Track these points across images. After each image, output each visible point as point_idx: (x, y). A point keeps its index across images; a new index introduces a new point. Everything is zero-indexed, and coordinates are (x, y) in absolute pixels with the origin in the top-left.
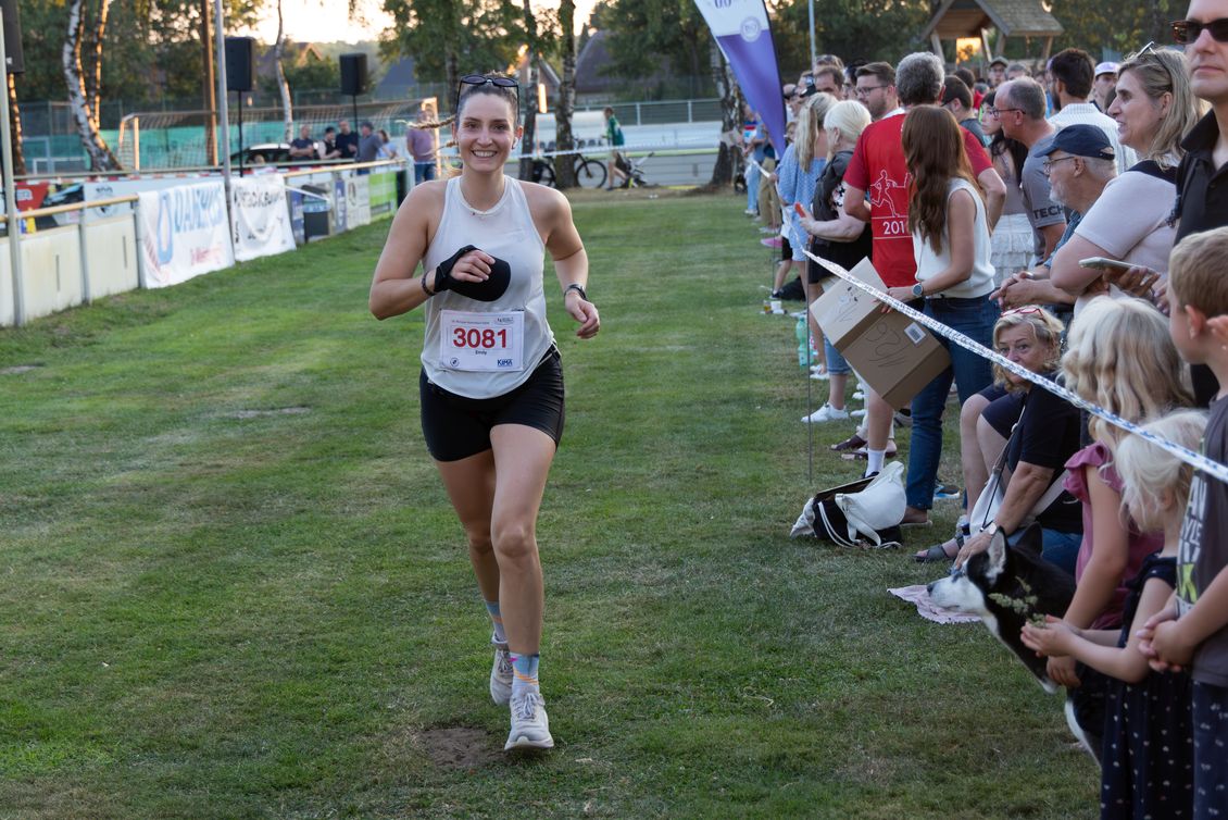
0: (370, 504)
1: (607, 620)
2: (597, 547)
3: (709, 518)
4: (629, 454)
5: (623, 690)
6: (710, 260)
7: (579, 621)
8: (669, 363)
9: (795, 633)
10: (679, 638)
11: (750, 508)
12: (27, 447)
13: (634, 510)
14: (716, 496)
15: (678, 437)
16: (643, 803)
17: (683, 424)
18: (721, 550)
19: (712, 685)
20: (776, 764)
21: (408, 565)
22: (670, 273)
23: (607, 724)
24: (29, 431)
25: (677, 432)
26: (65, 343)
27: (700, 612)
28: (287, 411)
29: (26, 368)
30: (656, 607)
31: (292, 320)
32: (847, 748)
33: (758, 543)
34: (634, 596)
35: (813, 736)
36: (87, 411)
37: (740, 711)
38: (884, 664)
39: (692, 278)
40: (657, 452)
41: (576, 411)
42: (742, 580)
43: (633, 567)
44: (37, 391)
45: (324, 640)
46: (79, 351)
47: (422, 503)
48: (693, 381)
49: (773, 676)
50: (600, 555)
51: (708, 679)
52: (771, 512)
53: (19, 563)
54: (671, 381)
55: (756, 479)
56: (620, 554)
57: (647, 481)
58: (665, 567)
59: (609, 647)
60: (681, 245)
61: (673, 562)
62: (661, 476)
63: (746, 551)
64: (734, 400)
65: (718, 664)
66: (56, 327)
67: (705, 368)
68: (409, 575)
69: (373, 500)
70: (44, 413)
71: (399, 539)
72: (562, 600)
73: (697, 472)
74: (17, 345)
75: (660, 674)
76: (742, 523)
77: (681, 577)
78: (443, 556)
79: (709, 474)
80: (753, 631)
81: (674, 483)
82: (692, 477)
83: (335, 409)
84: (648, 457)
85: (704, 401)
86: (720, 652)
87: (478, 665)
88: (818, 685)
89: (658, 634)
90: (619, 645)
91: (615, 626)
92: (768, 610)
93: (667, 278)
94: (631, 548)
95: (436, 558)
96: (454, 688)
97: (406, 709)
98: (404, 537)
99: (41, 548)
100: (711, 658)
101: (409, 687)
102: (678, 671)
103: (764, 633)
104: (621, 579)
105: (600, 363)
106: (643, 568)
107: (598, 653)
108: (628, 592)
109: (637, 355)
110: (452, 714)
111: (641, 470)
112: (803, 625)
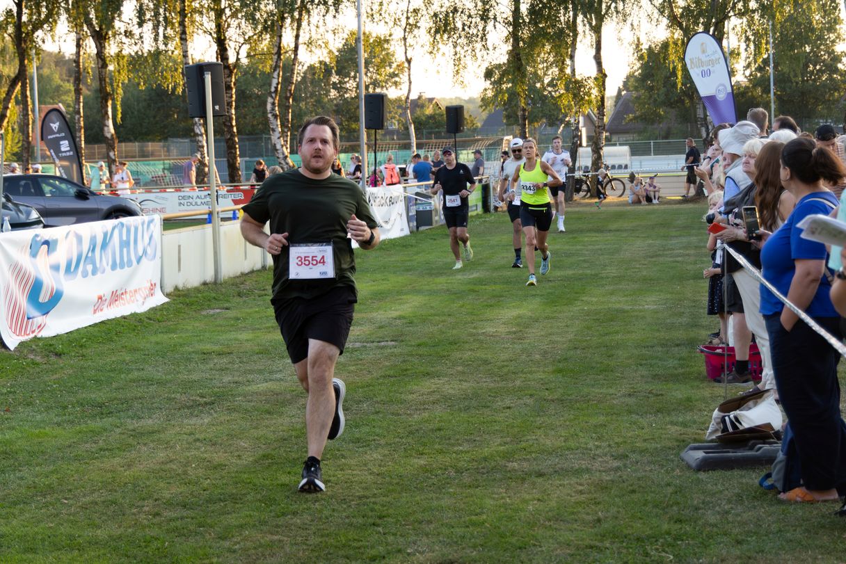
0: (424, 409)
1: (568, 495)
2: (572, 444)
3: (652, 426)
4: (605, 380)
5: (570, 546)
6: (686, 248)
7: (549, 494)
8: (643, 317)
9: (697, 509)
10: (616, 509)
11: (681, 420)
12: (207, 363)
13: (601, 419)
14: (659, 411)
15: (640, 368)
17: (646, 360)
18: (656, 448)
19: (631, 544)
21: (441, 452)
22: (657, 256)
24: (210, 353)
25: (641, 365)
26: (247, 295)
27: (633, 491)
28: (383, 344)
29: (218, 311)
30: (603, 487)
31: (398, 282)
33: (682, 444)
34: (590, 479)
36: (251, 340)
38: (755, 533)
39: (672, 259)
40: (625, 378)
41: (575, 348)
42: (667, 470)
43: (594, 458)
44: (221, 326)
45: (374, 503)
46: (254, 300)
47: (460, 410)
48: (658, 330)
49: (675, 539)
50: (572, 449)
51: (630, 539)
52: (695, 422)
53: (185, 442)
54: (644, 330)
55: (689, 399)
56: (586, 449)
57: (614, 399)
58: (615, 459)
59: (566, 514)
60: (667, 236)
61: (621, 455)
62: (625, 396)
63: (673, 449)
64: (684, 344)
65: (639, 528)
66: (243, 284)
67: (668, 321)
68: (440, 457)
69: (427, 407)
70: (222, 341)
71: (438, 434)
72: (540, 480)
73: (649, 393)
74: (214, 295)
75: (596, 535)
76: (674, 430)
77: (625, 466)
78: (465, 447)
79: (657, 395)
80: (667, 506)
81: (631, 401)
82: (645, 396)
83: (413, 344)
84: (617, 382)
85: (663, 344)
86: (641, 521)
87: (474, 524)
88: (706, 547)
89: (601, 506)
90: (573, 513)
91: (573, 500)
92: (680, 492)
93: (653, 259)
94: (594, 445)
95: (461, 448)
96: (455, 540)
97: (419, 552)
98: (442, 432)
99: (201, 432)
100: (634, 525)
101: (425, 538)
102: (609, 533)
103: (675, 508)
104: (584, 466)
105: (598, 317)
106: (600, 459)
107: (557, 518)
108: (587, 476)
109: (623, 311)
110: (450, 557)
111: (611, 391)
112: (703, 503)
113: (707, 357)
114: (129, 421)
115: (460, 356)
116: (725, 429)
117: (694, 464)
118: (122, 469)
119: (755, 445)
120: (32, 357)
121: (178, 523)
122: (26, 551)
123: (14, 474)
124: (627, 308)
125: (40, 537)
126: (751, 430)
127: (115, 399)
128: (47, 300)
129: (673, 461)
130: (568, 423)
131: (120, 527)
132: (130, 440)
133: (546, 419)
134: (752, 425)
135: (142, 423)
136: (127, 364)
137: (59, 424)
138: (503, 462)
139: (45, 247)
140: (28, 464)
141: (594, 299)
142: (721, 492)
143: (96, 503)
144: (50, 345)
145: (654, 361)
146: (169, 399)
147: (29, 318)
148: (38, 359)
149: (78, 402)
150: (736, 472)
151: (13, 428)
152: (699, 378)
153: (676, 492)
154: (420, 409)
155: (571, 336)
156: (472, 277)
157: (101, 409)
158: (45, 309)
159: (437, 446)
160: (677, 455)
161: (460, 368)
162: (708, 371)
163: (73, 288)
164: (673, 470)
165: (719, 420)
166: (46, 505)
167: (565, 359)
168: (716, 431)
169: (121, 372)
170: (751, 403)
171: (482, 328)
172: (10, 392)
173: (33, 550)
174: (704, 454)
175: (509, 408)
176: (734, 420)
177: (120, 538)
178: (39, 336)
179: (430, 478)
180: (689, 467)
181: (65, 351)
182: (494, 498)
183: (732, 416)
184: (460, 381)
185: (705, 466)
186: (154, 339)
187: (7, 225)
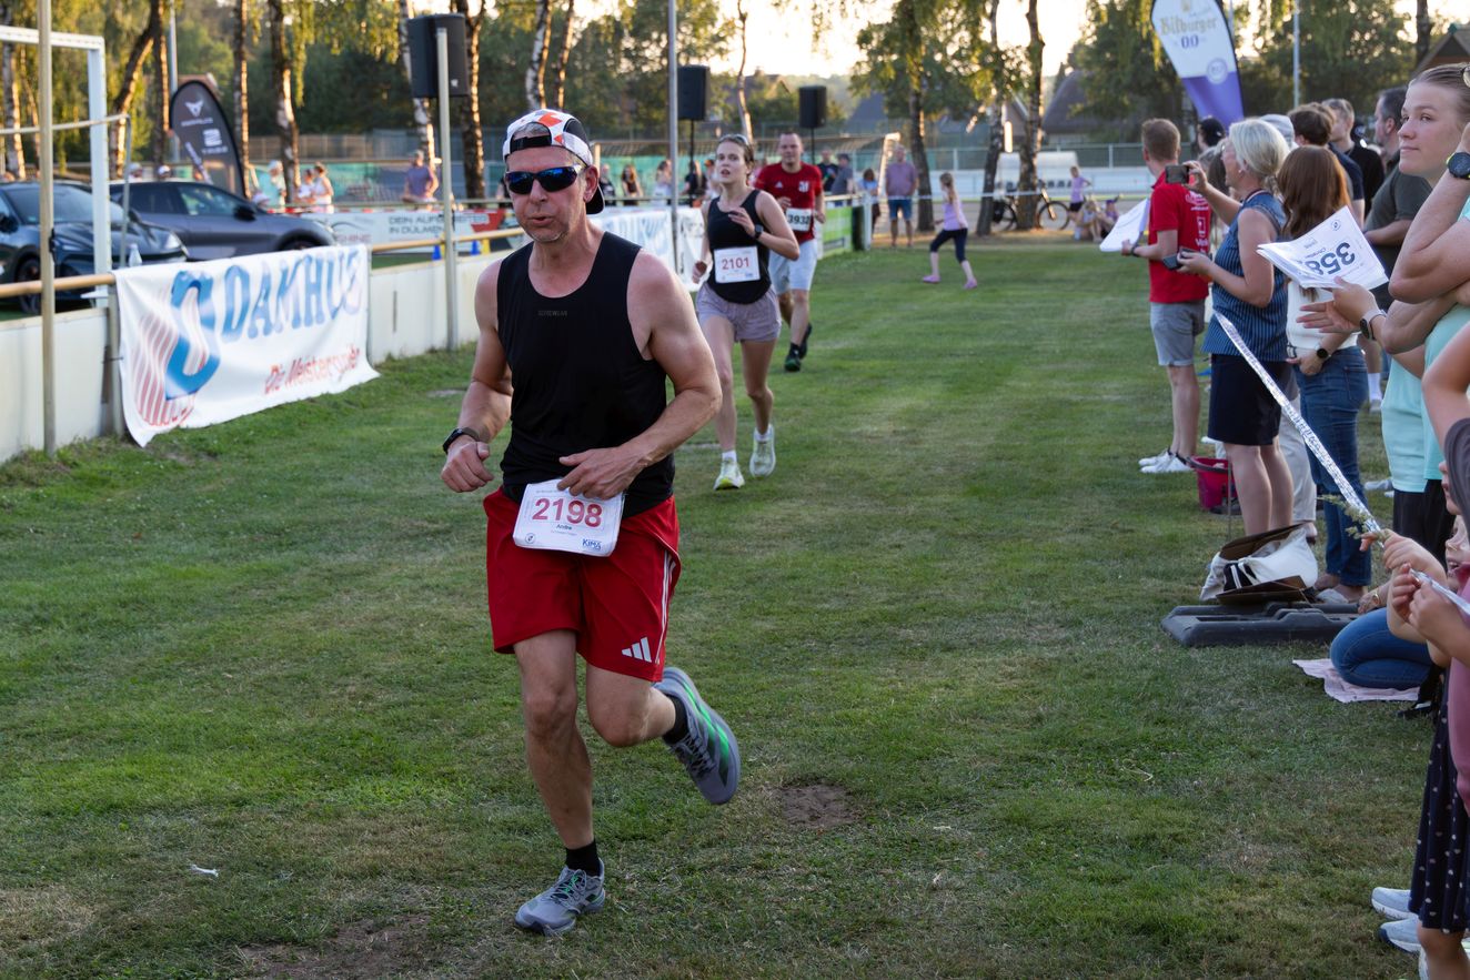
0: (769, 546)
1: (991, 679)
2: (996, 602)
3: (1117, 577)
4: (1044, 506)
5: (996, 756)
7: (962, 678)
8: (1101, 413)
9: (1188, 704)
10: (1064, 702)
11: (1161, 568)
13: (1040, 566)
14: (1128, 555)
15: (1098, 490)
16: (996, 877)
17: (1107, 477)
18: (1124, 612)
19: (1089, 755)
20: (1145, 844)
21: (796, 611)
22: (1120, 320)
23: (971, 790)
25: (1099, 485)
27: (1091, 676)
28: (704, 446)
29: (453, 392)
30: (1044, 669)
32: (1222, 831)
33: (1163, 605)
34: (1025, 656)
35: (1189, 817)
37: (1113, 785)
38: (1277, 742)
40: (1074, 505)
41: (998, 458)
42: (1141, 646)
43: (1029, 625)
47: (824, 548)
49: (1157, 748)
50: (997, 611)
51: (1087, 748)
52: (1183, 573)
53: (407, 590)
54: (1101, 432)
55: (1172, 538)
56: (1018, 610)
57: (1058, 536)
58: (1062, 627)
59: (988, 709)
61: (1071, 621)
63: (1151, 613)
65: (1100, 731)
67: (1139, 419)
68: (796, 621)
69: (773, 542)
71: (791, 584)
72: (948, 656)
73: (1112, 528)
74: (447, 369)
75: (1036, 740)
76: (1152, 585)
77: (1078, 638)
78: (833, 604)
79: (1124, 531)
80: (1143, 699)
81: (1086, 539)
82: (1106, 533)
84: (1064, 510)
86: (1104, 721)
87: (849, 721)
88: (1203, 762)
89: (1042, 697)
90: (1000, 707)
91: (998, 686)
92: (1163, 678)
93: (1114, 326)
94: (1030, 605)
95: (827, 606)
96: (821, 744)
97: (767, 762)
98: (797, 582)
99: (432, 576)
100: (1092, 726)
101: (775, 740)
102: (1057, 738)
103: (1154, 702)
104: (1014, 637)
105: (1031, 411)
106: (1039, 627)
107: (975, 715)
108: (1020, 651)
109: (1070, 403)
110: (814, 770)
111: (1054, 524)
112: (1198, 695)
113: (1200, 474)
114: (322, 556)
115: (822, 467)
116: (1230, 584)
117: (1182, 636)
118: (313, 628)
119: (1275, 609)
120: (174, 457)
121: (401, 712)
122: (172, 749)
123: (151, 633)
124: (1074, 398)
125: (192, 729)
126: (1269, 586)
127: (301, 522)
128: (195, 371)
129: (1150, 631)
130: (989, 571)
131: (312, 715)
132: (325, 587)
133: (956, 563)
134: (1272, 579)
135: (341, 559)
136: (317, 470)
137: (215, 559)
138: (891, 630)
139: (194, 291)
140: (172, 618)
141: (1024, 384)
142: (1225, 679)
143: (276, 679)
144: (201, 440)
145: (1119, 480)
146: (382, 525)
147: (168, 399)
148: (182, 460)
149: (243, 526)
150: (1246, 650)
151: (146, 564)
152: (1188, 507)
153: (1156, 679)
154: (762, 547)
155: (991, 440)
156: (838, 347)
157: (280, 537)
158: (193, 384)
159: (790, 603)
160: (1157, 622)
161: (823, 486)
162: (1201, 496)
163: (234, 353)
164: (1151, 645)
165: (1221, 571)
166: (200, 680)
167: (984, 474)
168: (1216, 587)
169: (307, 481)
170: (1269, 546)
171: (856, 425)
172: (141, 510)
173: (182, 748)
174: (1199, 622)
175: (899, 546)
176: (1244, 570)
177: (313, 731)
178: (184, 425)
179: (779, 650)
180: (1175, 641)
181: (223, 449)
182: (879, 683)
183: (1241, 565)
184: (823, 504)
185: (1199, 639)
186: (356, 433)
187: (136, 256)
